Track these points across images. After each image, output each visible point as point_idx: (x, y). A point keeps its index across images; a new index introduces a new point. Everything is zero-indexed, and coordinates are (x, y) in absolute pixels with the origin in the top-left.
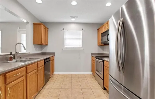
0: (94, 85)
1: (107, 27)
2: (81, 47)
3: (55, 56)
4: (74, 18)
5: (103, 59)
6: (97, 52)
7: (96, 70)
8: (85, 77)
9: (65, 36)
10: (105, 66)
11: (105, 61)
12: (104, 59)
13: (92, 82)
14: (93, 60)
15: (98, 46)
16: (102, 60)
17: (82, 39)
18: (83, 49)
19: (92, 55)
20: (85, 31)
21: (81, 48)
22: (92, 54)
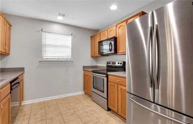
0: (94, 109)
1: (106, 34)
2: (69, 58)
3: (25, 74)
4: (64, 15)
5: (107, 73)
6: (90, 65)
7: (94, 88)
8: (77, 99)
9: (44, 42)
10: (110, 82)
11: (110, 75)
12: (109, 73)
13: (89, 105)
14: (87, 76)
15: (92, 57)
16: (105, 74)
17: (71, 47)
18: (72, 61)
19: (84, 69)
20: (75, 37)
21: (70, 60)
22: (84, 67)
